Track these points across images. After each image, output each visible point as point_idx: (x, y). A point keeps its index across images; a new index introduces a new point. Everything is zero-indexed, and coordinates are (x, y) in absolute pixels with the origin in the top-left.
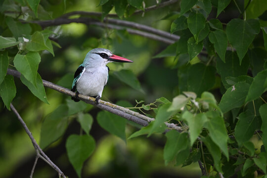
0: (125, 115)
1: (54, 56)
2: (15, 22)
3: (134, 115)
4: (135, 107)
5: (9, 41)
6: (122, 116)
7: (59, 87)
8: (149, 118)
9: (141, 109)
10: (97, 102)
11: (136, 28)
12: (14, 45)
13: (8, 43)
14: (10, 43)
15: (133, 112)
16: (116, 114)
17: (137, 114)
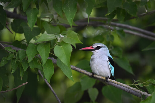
0: (126, 89)
1: (76, 48)
2: (49, 25)
3: (133, 90)
4: (133, 85)
5: (50, 36)
6: (123, 90)
7: (80, 69)
8: (143, 92)
9: (137, 86)
10: (107, 80)
11: (130, 29)
12: (54, 39)
13: (50, 37)
14: (51, 37)
15: (132, 88)
16: (120, 88)
17: (134, 89)
